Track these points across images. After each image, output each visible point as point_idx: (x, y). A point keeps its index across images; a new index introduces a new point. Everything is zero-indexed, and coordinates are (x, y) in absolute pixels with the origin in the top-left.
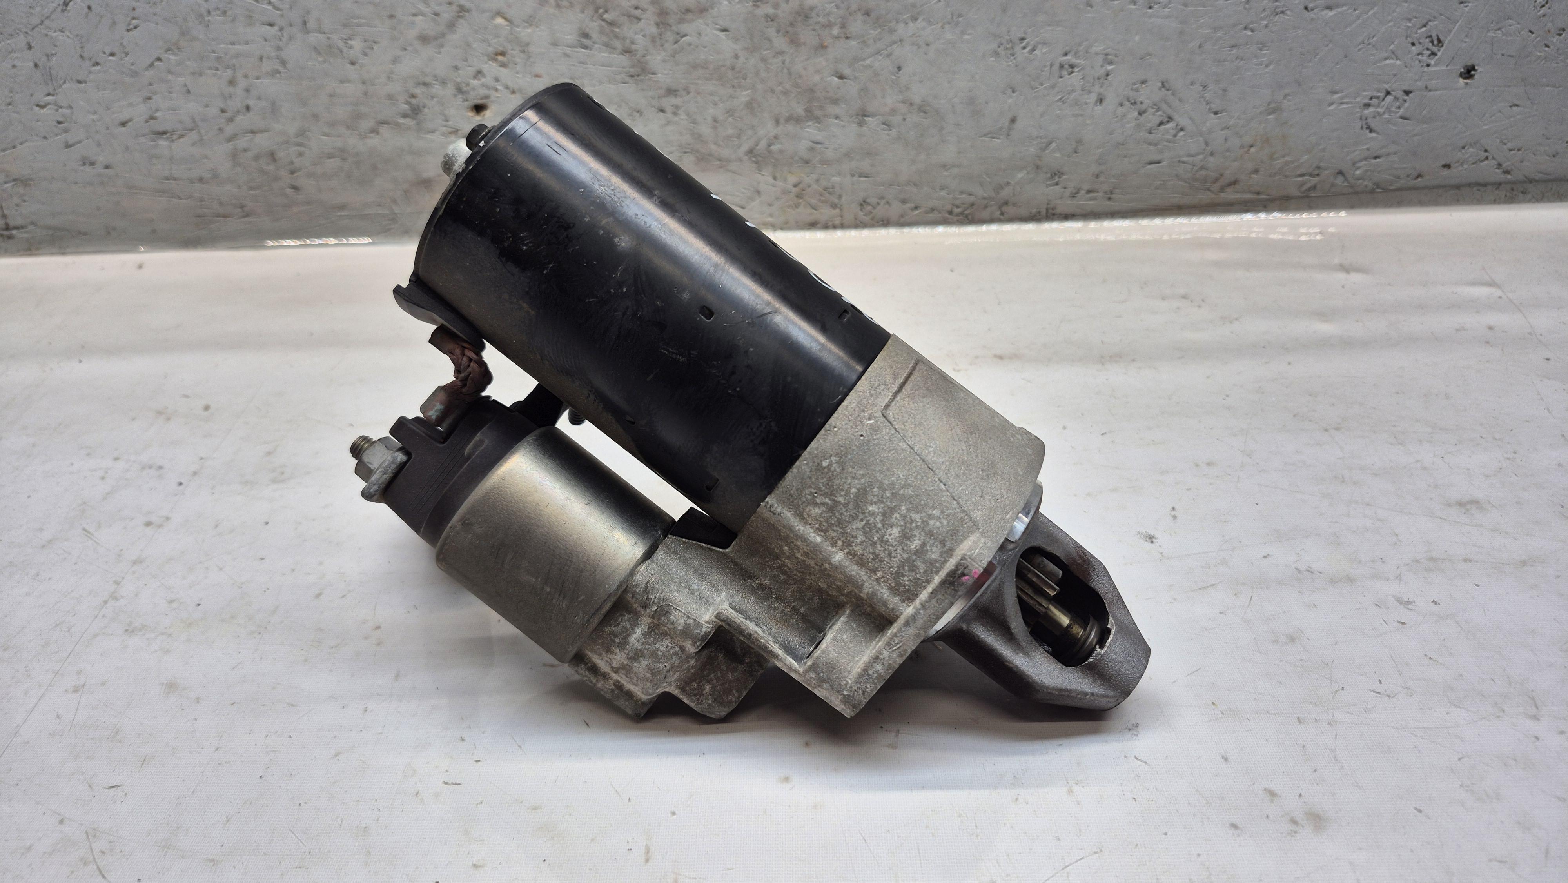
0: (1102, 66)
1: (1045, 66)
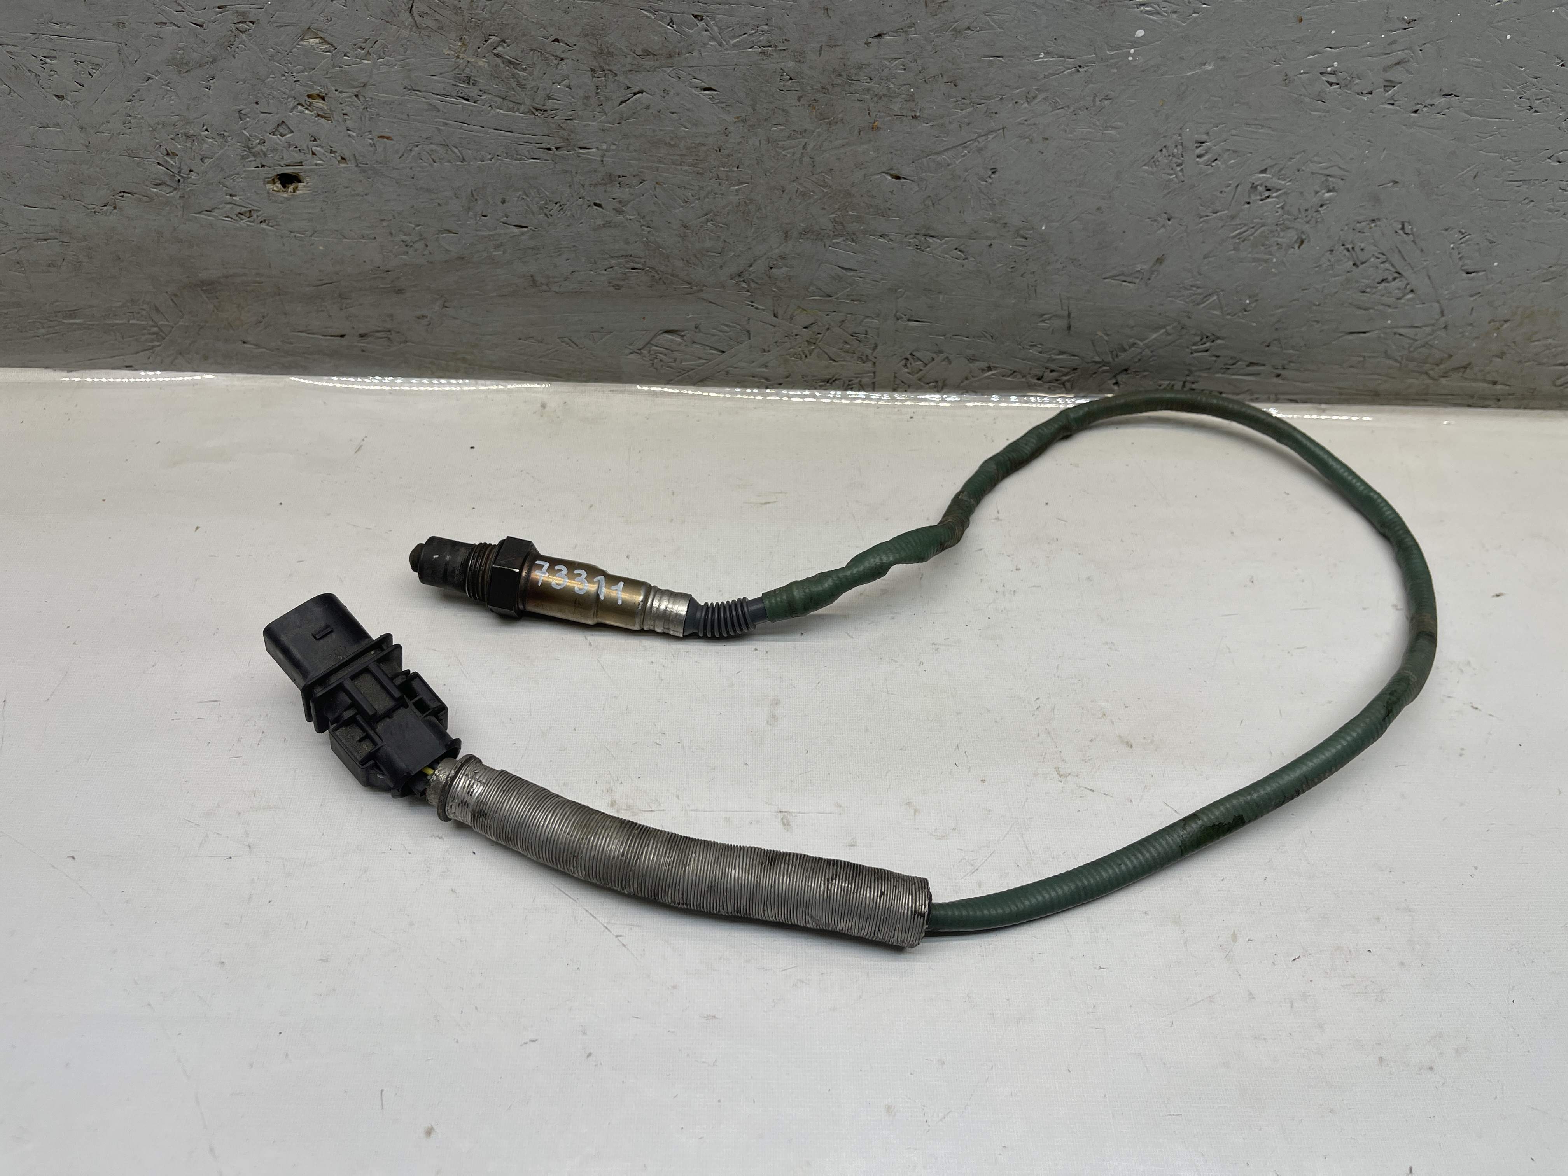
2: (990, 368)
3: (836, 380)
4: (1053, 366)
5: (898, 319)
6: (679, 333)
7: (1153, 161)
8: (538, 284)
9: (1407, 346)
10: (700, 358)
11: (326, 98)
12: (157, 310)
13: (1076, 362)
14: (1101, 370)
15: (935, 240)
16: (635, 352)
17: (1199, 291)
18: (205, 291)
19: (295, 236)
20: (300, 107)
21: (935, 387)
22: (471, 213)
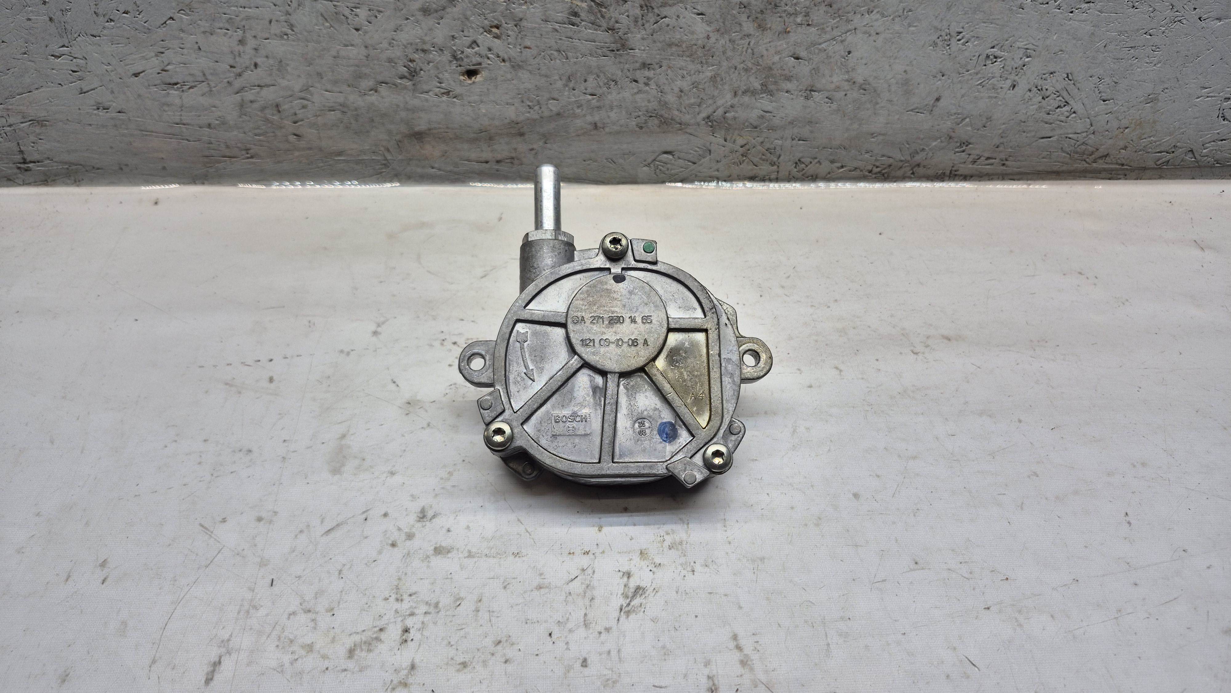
0: (1021, 58)
1: (974, 56)
4: (877, 164)
5: (793, 140)
7: (935, 44)
8: (598, 128)
9: (1073, 144)
11: (500, 28)
12: (388, 150)
13: (891, 160)
14: (904, 165)
15: (816, 93)
17: (959, 116)
18: (416, 139)
19: (471, 105)
20: (485, 33)
22: (567, 88)
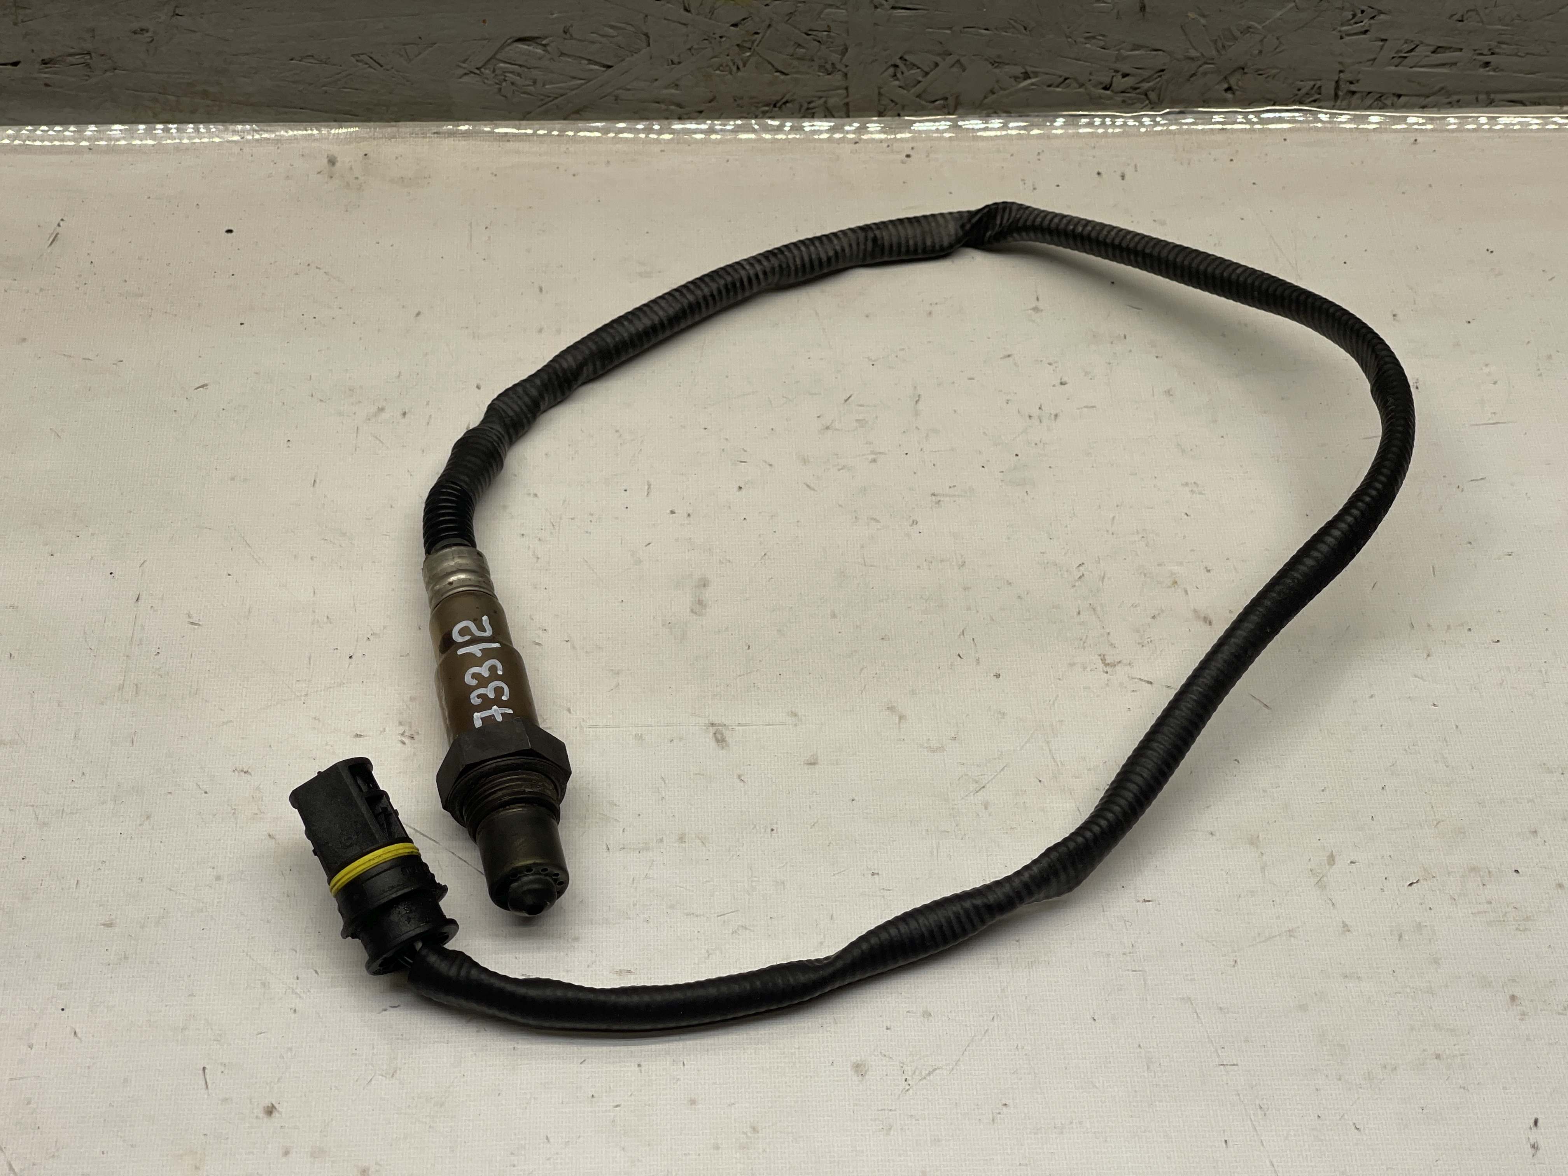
2: (1026, 76)
3: (787, 102)
6: (538, 41)
10: (574, 78)
16: (472, 72)
21: (944, 107)
